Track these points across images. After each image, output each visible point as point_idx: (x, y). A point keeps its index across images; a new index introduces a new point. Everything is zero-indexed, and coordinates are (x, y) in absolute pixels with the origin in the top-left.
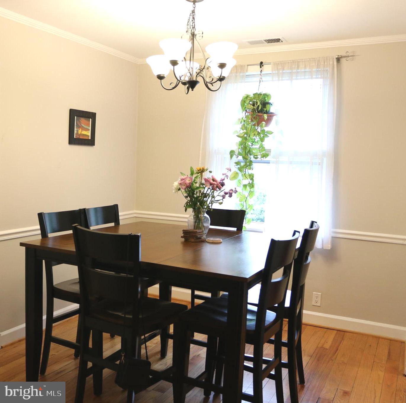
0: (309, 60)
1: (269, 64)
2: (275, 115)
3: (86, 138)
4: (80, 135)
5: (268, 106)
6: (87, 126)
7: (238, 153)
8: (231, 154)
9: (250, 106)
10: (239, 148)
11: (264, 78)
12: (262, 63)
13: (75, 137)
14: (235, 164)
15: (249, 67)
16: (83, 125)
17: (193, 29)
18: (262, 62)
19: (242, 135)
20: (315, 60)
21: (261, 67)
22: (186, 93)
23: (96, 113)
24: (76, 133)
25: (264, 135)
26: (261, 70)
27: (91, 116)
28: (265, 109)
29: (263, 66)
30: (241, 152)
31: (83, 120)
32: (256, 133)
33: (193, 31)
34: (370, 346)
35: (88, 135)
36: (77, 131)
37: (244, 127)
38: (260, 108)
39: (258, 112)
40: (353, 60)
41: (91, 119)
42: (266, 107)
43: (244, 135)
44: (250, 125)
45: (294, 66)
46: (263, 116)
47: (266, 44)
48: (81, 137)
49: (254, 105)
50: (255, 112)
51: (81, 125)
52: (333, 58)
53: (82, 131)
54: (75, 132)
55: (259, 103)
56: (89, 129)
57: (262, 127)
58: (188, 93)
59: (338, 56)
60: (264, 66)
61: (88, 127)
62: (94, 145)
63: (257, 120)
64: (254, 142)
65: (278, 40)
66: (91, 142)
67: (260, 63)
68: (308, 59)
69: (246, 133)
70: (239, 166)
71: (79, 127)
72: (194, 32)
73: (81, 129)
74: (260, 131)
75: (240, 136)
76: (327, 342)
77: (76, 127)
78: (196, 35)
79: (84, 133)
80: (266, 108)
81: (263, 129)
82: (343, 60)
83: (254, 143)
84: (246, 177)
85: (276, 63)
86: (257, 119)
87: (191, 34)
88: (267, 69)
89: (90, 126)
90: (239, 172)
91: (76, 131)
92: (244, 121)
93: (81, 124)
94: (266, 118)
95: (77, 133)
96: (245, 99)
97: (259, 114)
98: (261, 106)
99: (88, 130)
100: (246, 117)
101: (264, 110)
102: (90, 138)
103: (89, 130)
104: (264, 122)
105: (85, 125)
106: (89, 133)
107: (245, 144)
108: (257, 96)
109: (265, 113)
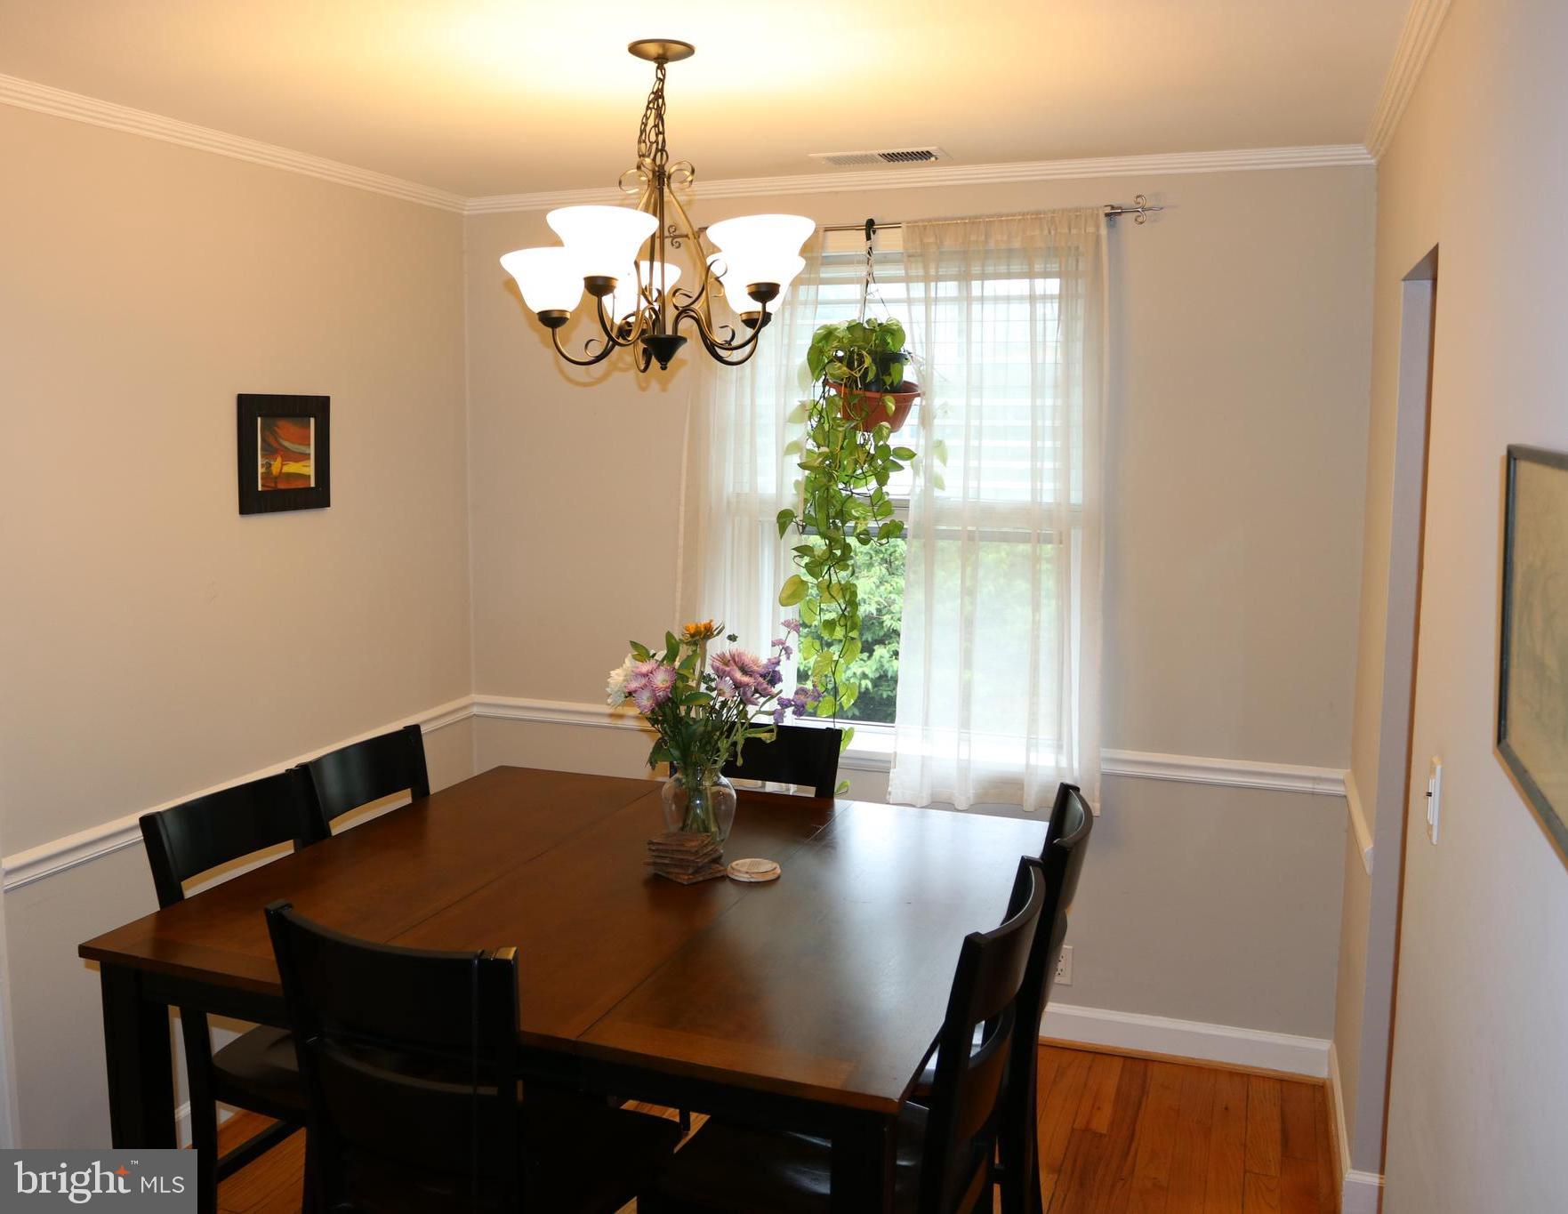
0: (1020, 217)
1: (895, 225)
2: (919, 395)
3: (300, 485)
4: (276, 479)
5: (894, 367)
6: (300, 444)
7: (804, 517)
8: (782, 520)
9: (839, 368)
10: (806, 501)
11: (878, 271)
12: (870, 223)
13: (260, 489)
14: (796, 553)
15: (829, 233)
16: (286, 444)
17: (659, 153)
18: (872, 220)
19: (816, 464)
20: (1041, 218)
21: (869, 238)
22: (642, 368)
23: (328, 398)
24: (262, 473)
25: (884, 463)
26: (871, 248)
27: (316, 409)
28: (888, 380)
29: (874, 232)
30: (812, 513)
31: (286, 428)
32: (863, 457)
33: (658, 162)
34: (1226, 1109)
35: (306, 473)
36: (268, 466)
37: (820, 435)
38: (871, 376)
39: (867, 387)
40: (1155, 220)
41: (312, 420)
42: (892, 370)
43: (823, 462)
44: (840, 429)
45: (973, 238)
46: (884, 402)
47: (885, 162)
48: (281, 486)
49: (850, 366)
50: (857, 386)
51: (278, 442)
52: (1098, 215)
53: (282, 465)
54: (260, 470)
55: (868, 361)
56: (309, 454)
57: (879, 436)
58: (648, 370)
59: (1113, 208)
60: (878, 232)
61: (302, 449)
62: (329, 506)
63: (864, 414)
64: (852, 477)
65: (925, 155)
66: (316, 496)
67: (865, 223)
68: (1019, 215)
69: (831, 456)
70: (807, 559)
71: (271, 451)
72: (662, 167)
73: (279, 460)
74: (872, 451)
75: (809, 464)
76: (1099, 1108)
77: (262, 457)
78: (669, 177)
79: (292, 468)
80: (890, 375)
81: (881, 443)
82: (1127, 221)
83: (854, 479)
84: (833, 597)
85: (918, 226)
86: (862, 410)
87: (654, 172)
88: (888, 241)
89: (309, 445)
90: (808, 578)
91: (263, 465)
92: (820, 413)
93: (281, 441)
94: (894, 408)
95: (267, 476)
96: (820, 341)
97: (868, 394)
98: (874, 368)
99: (306, 456)
100: (828, 400)
101: (883, 379)
102: (313, 485)
103: (309, 458)
104: (885, 424)
105: (293, 443)
106: (309, 469)
107: (828, 489)
108: (859, 334)
109: (887, 391)
